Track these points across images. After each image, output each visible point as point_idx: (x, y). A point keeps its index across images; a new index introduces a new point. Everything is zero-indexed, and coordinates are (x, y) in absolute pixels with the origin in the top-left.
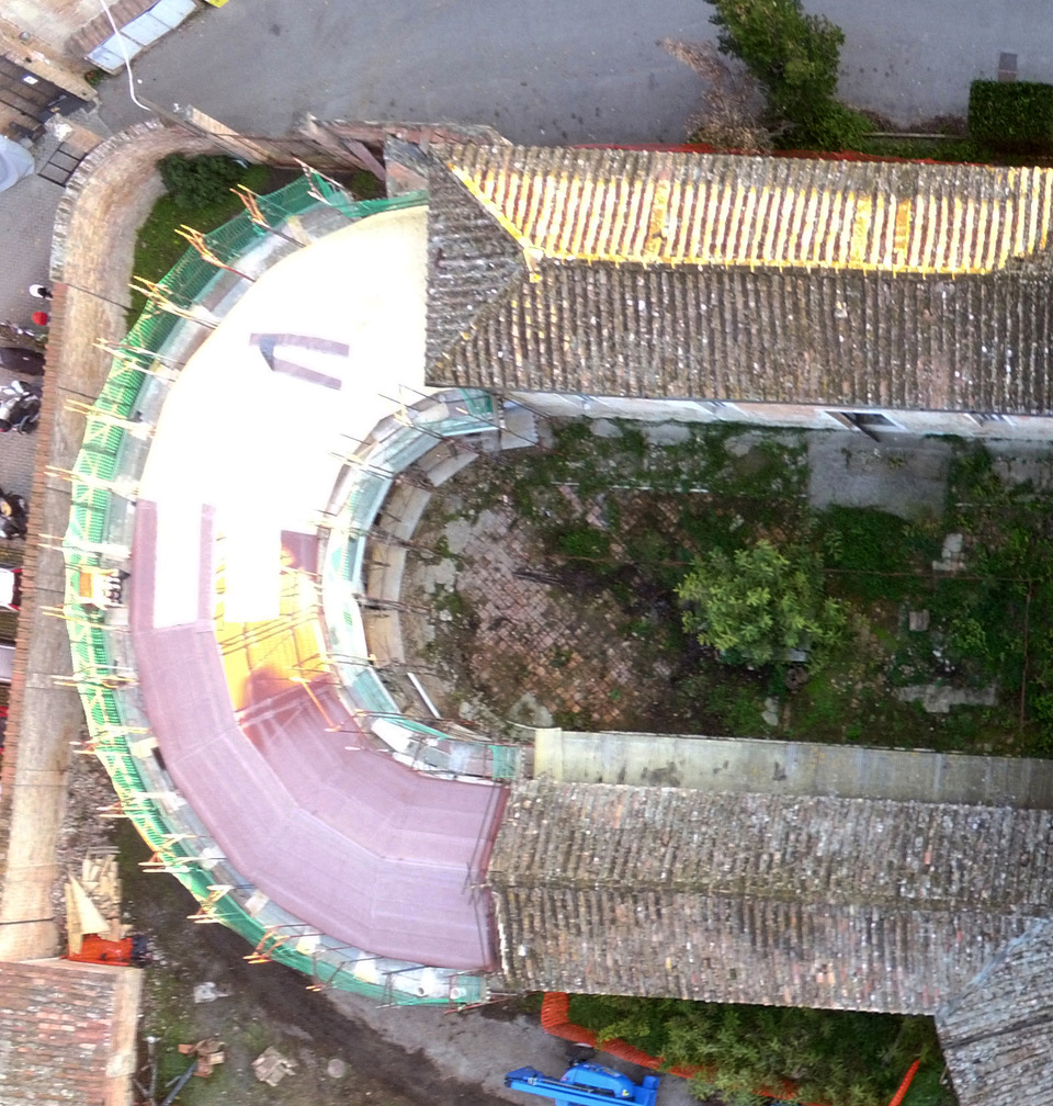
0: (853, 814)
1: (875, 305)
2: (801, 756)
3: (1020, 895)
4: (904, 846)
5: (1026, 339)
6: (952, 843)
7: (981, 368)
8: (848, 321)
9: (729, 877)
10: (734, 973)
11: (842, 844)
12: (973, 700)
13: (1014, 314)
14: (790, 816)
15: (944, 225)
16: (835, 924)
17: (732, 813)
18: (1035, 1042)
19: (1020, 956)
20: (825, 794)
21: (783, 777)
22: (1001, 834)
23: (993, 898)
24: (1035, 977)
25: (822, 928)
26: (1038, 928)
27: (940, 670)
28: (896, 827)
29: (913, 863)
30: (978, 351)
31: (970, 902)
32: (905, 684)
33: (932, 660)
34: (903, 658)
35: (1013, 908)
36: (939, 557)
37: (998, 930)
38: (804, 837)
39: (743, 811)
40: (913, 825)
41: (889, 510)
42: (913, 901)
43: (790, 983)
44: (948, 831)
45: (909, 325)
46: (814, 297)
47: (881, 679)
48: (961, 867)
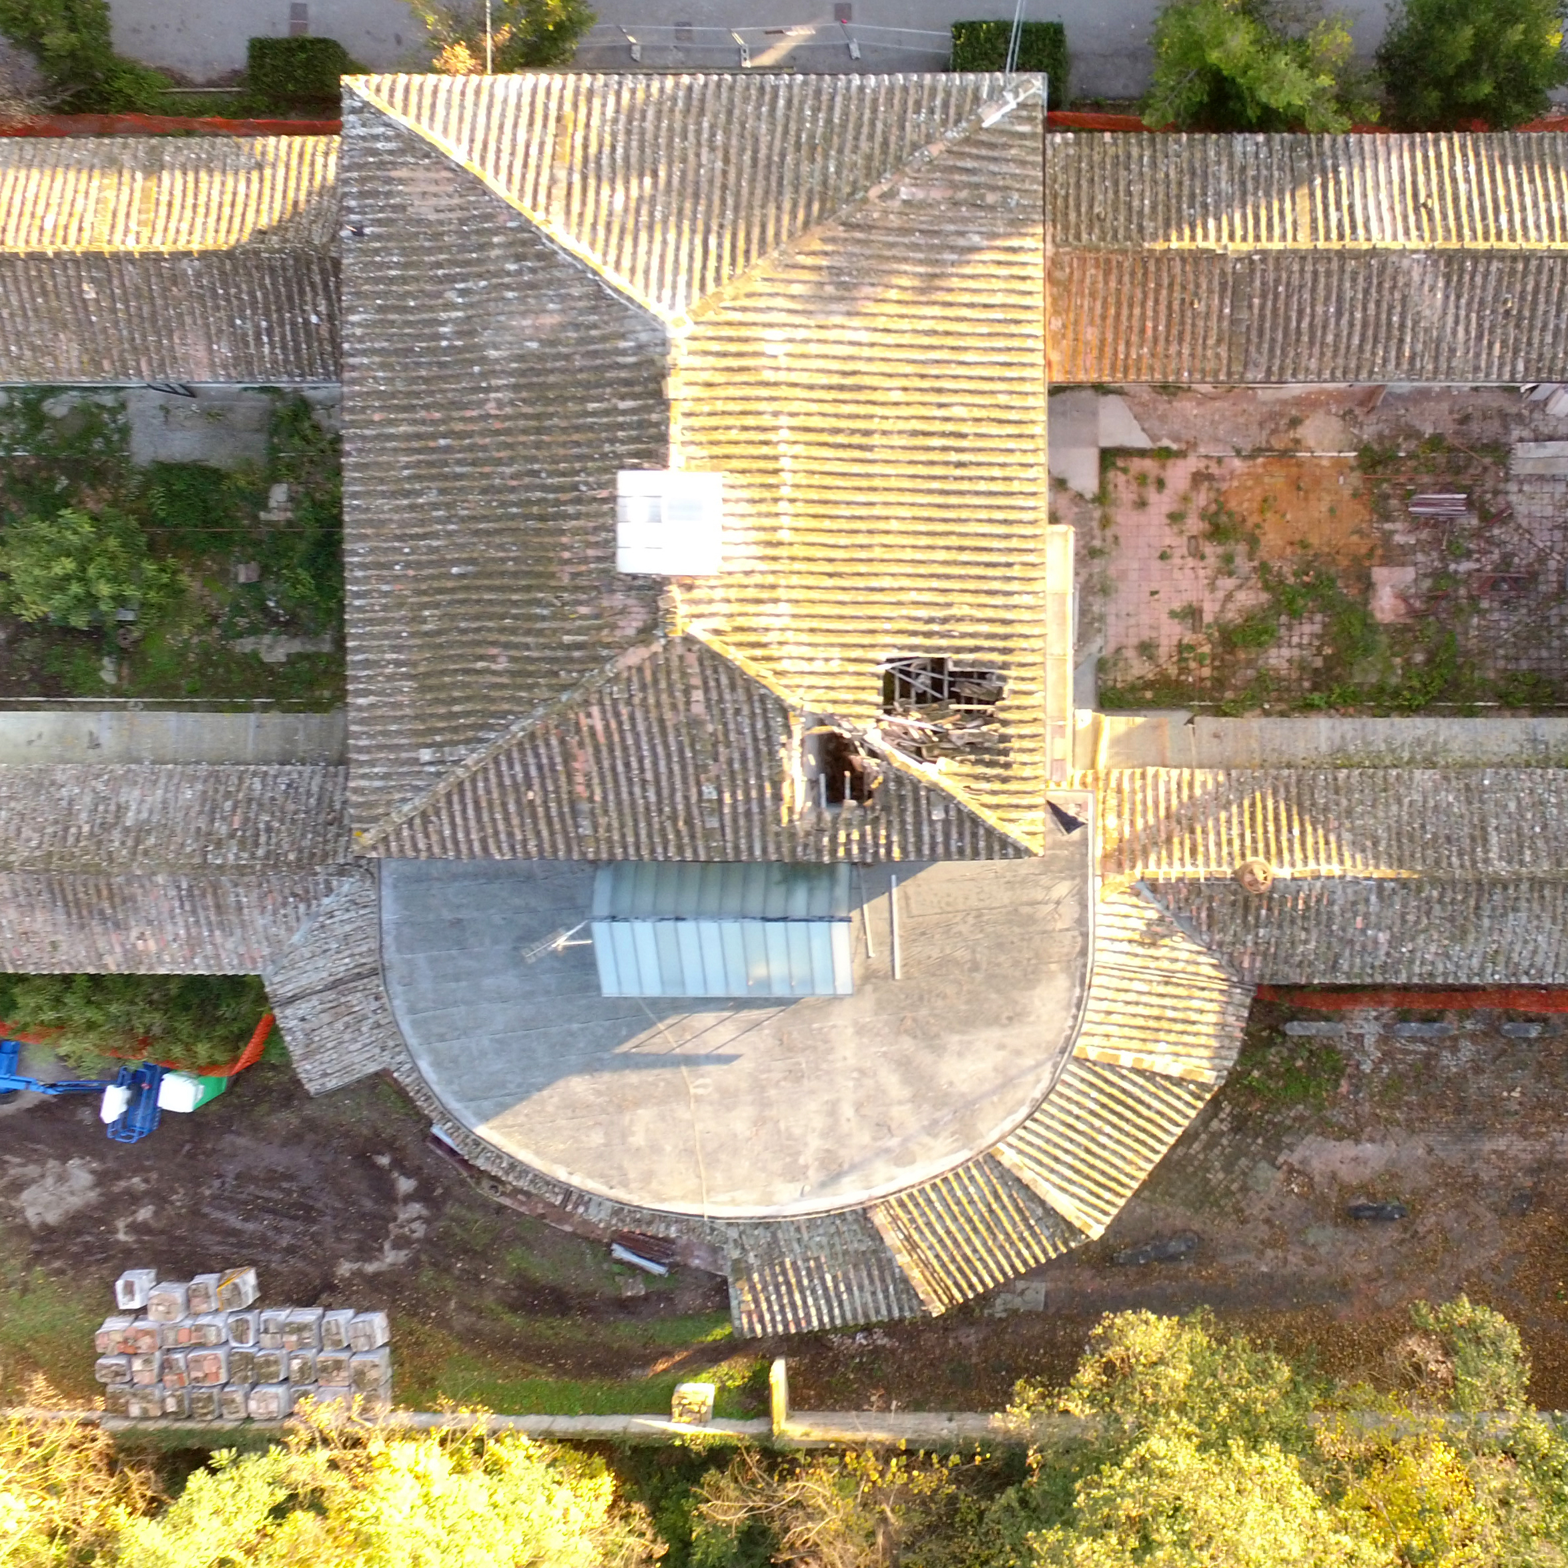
0: (163, 781)
1: (123, 285)
2: (114, 723)
3: (326, 855)
4: (213, 811)
5: (279, 310)
6: (260, 805)
7: (239, 340)
8: (97, 301)
9: (37, 853)
10: (54, 945)
11: (151, 812)
12: (310, 648)
13: (262, 286)
14: (100, 787)
15: (190, 201)
16: (146, 893)
17: (41, 785)
18: (353, 999)
19: (331, 915)
20: (139, 761)
21: (98, 745)
22: (309, 794)
23: (299, 860)
24: (346, 936)
25: (133, 898)
26: (346, 888)
27: (275, 620)
28: (205, 792)
29: (222, 829)
30: (233, 325)
31: (275, 866)
32: (240, 635)
33: (265, 610)
34: (238, 610)
35: (318, 869)
36: (266, 507)
37: (307, 891)
38: (113, 808)
39: (53, 783)
40: (222, 788)
41: (213, 463)
42: (220, 867)
43: (111, 952)
44: (257, 793)
45: (159, 302)
46: (61, 280)
47: (216, 631)
48: (269, 829)
